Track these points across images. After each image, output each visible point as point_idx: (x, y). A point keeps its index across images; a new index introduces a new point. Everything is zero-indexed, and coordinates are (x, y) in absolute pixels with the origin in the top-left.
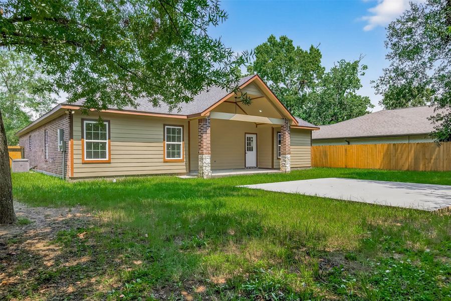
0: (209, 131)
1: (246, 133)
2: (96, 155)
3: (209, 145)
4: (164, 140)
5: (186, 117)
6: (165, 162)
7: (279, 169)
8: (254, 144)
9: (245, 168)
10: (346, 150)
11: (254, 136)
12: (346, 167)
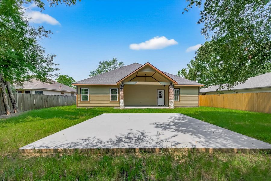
0: (123, 90)
1: (157, 90)
2: (85, 99)
3: (123, 96)
4: (110, 94)
5: (117, 85)
6: (110, 102)
7: (168, 106)
8: (163, 95)
9: (157, 105)
10: (223, 97)
11: (163, 91)
12: (223, 108)
